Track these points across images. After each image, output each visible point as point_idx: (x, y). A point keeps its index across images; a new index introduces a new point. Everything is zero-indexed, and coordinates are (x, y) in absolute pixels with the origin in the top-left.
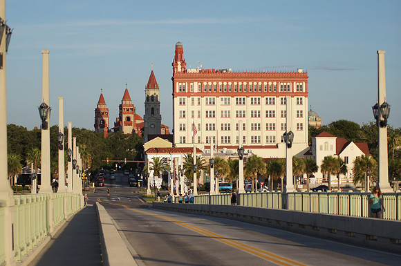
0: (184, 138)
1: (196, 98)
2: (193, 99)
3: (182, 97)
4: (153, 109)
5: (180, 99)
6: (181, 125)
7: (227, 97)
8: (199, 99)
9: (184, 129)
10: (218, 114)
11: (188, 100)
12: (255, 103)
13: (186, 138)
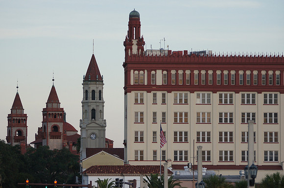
0: (142, 152)
1: (159, 94)
2: (155, 95)
3: (139, 93)
4: (93, 111)
5: (137, 95)
6: (136, 133)
7: (206, 93)
8: (164, 95)
9: (142, 139)
10: (193, 118)
11: (148, 96)
12: (248, 101)
13: (145, 153)
